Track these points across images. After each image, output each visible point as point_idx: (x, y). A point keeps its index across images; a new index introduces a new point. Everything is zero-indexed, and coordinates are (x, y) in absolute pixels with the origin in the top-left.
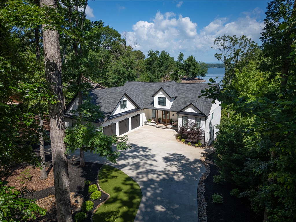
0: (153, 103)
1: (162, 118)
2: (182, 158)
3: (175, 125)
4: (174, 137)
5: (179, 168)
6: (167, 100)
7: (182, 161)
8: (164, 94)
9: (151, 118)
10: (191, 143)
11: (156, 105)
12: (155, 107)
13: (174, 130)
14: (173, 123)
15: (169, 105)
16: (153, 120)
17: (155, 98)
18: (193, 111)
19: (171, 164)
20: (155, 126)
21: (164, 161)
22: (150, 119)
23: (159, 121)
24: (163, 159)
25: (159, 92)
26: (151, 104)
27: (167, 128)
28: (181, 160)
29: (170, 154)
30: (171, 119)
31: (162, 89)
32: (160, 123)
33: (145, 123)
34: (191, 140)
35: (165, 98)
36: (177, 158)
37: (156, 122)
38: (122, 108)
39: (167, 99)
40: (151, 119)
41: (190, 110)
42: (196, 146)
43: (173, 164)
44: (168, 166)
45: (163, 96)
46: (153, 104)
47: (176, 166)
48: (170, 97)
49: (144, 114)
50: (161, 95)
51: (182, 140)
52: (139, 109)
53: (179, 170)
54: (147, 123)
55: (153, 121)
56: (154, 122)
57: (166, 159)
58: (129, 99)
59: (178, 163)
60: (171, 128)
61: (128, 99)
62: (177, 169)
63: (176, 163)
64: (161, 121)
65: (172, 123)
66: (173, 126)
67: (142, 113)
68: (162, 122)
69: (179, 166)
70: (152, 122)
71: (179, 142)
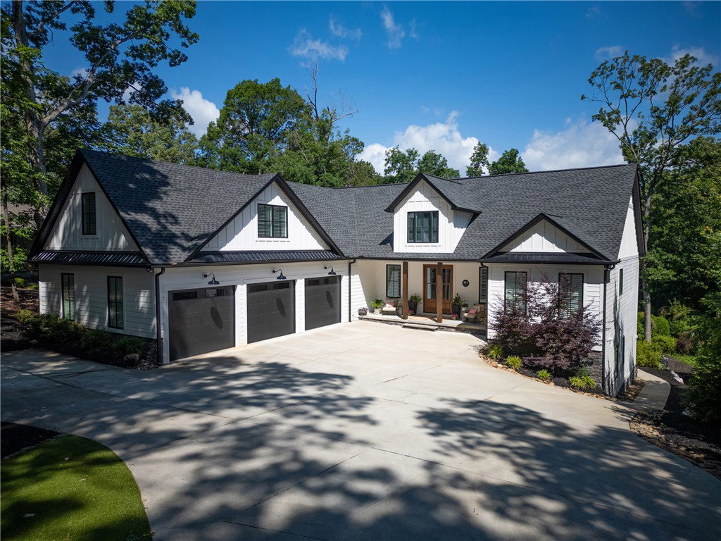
0: (389, 240)
1: (422, 297)
2: (524, 420)
3: (472, 317)
4: (475, 355)
5: (527, 467)
6: (443, 219)
7: (534, 433)
8: (430, 198)
9: (383, 297)
10: (549, 371)
11: (401, 245)
12: (396, 250)
13: (469, 335)
14: (463, 309)
15: (450, 237)
16: (389, 303)
17: (396, 216)
18: (549, 247)
19: (470, 442)
20: (396, 323)
21: (425, 427)
22: (378, 302)
23: (412, 307)
24: (419, 418)
25: (411, 193)
26: (384, 243)
27: (441, 328)
28: (525, 428)
29: (456, 402)
30: (458, 299)
31: (422, 181)
32: (415, 314)
33: (362, 313)
34: (548, 359)
35: (436, 214)
36: (496, 418)
37: (400, 312)
38: (263, 233)
39: (440, 214)
40: (384, 301)
41: (536, 244)
42: (573, 387)
43: (480, 443)
44: (453, 453)
45: (428, 206)
46: (389, 244)
47: (503, 456)
48: (454, 207)
49: (356, 279)
50: (419, 202)
51: (510, 359)
52: (337, 254)
53: (531, 477)
54: (369, 315)
55: (389, 307)
56: (394, 309)
57: (439, 421)
58: (294, 207)
59: (511, 438)
60: (458, 329)
61: (291, 203)
62: (519, 473)
63: (496, 438)
64: (421, 306)
65: (460, 309)
66: (467, 320)
67: (350, 275)
68: (424, 312)
69: (523, 456)
70: (384, 309)
71: (496, 367)
